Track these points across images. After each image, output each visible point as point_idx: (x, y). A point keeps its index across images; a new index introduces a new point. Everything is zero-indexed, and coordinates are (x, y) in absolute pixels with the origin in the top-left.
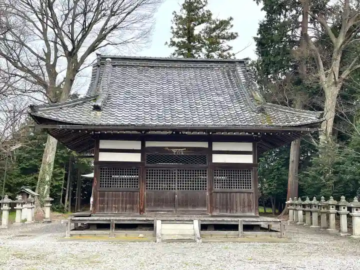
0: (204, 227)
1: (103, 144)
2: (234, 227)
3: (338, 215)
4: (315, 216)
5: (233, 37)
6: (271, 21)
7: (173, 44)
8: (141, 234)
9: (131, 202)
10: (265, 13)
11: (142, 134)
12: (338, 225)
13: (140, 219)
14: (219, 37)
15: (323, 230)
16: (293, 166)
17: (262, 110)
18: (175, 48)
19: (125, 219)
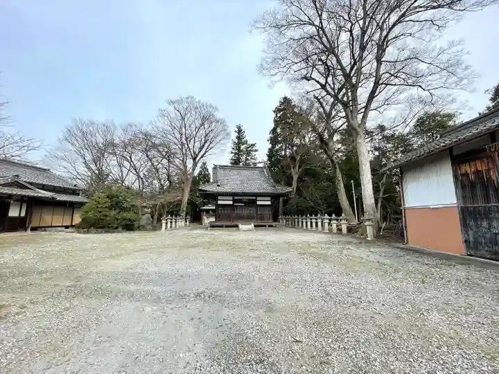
0: (255, 226)
1: (220, 198)
2: (265, 226)
3: (298, 222)
4: (290, 222)
5: (256, 151)
6: (273, 147)
7: (232, 153)
8: (234, 229)
9: (229, 218)
10: (271, 145)
11: (233, 195)
12: (298, 225)
13: (233, 224)
14: (251, 150)
15: (293, 227)
16: (281, 204)
17: (274, 187)
18: (233, 155)
19: (229, 224)
